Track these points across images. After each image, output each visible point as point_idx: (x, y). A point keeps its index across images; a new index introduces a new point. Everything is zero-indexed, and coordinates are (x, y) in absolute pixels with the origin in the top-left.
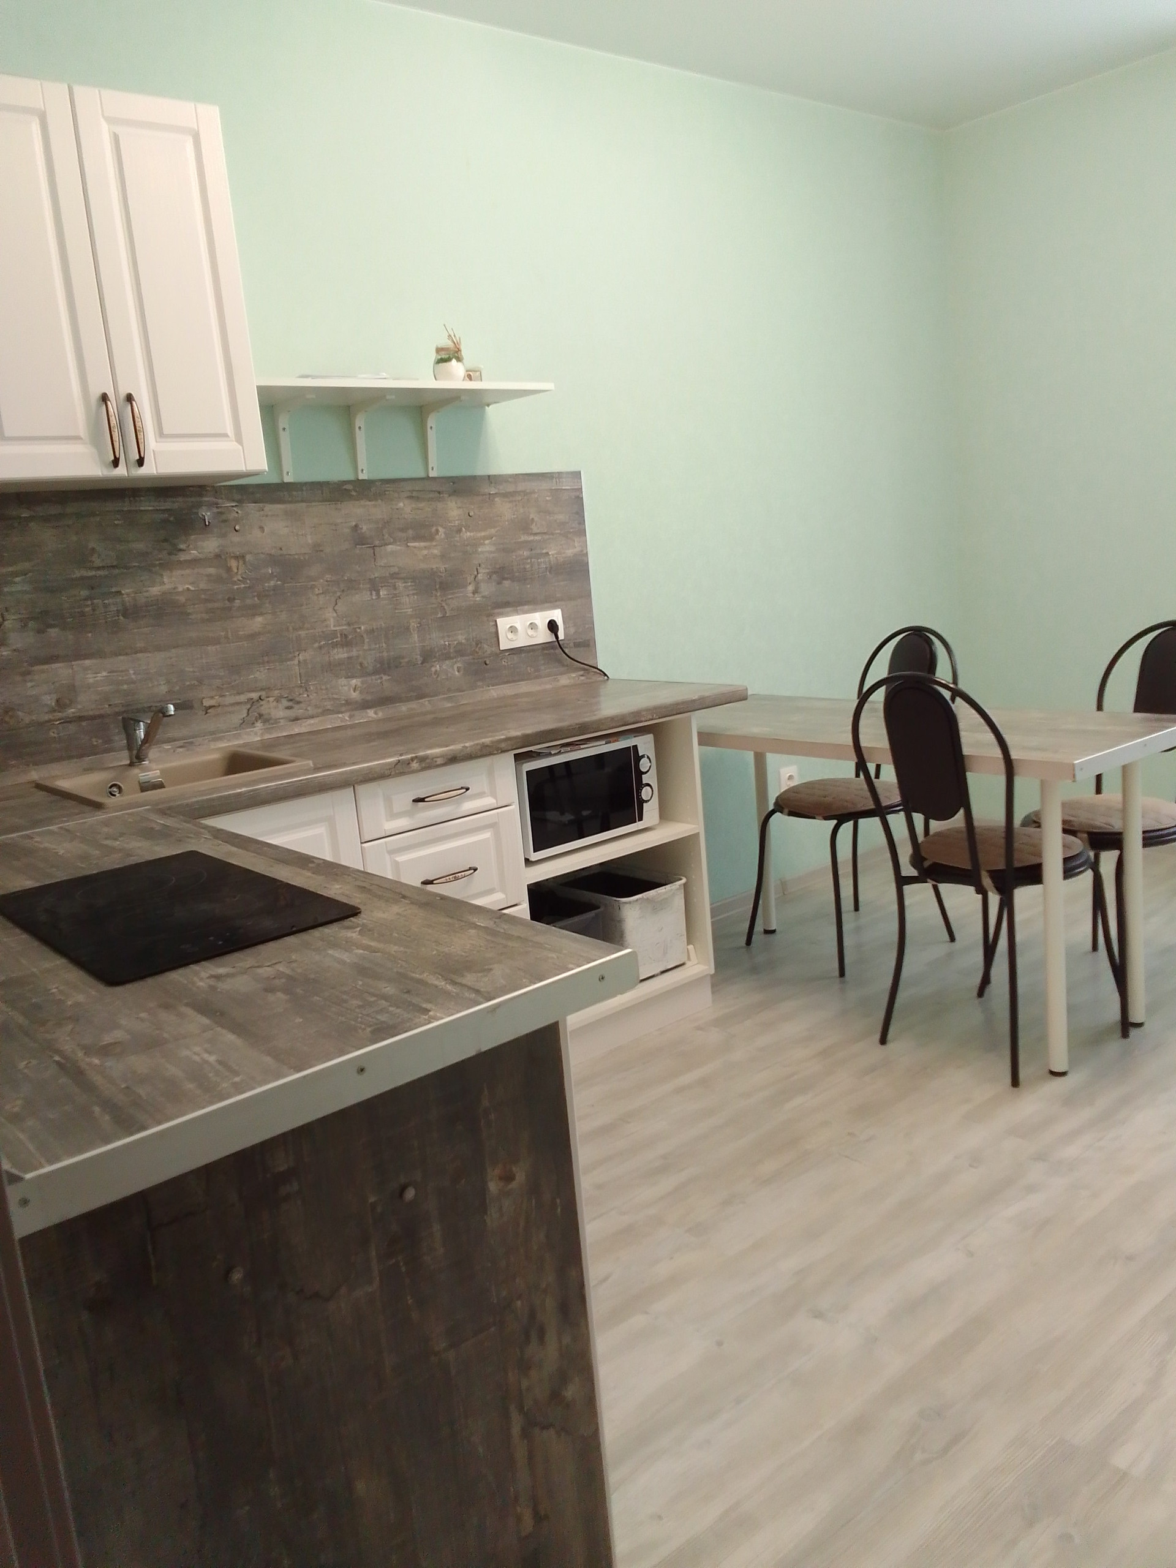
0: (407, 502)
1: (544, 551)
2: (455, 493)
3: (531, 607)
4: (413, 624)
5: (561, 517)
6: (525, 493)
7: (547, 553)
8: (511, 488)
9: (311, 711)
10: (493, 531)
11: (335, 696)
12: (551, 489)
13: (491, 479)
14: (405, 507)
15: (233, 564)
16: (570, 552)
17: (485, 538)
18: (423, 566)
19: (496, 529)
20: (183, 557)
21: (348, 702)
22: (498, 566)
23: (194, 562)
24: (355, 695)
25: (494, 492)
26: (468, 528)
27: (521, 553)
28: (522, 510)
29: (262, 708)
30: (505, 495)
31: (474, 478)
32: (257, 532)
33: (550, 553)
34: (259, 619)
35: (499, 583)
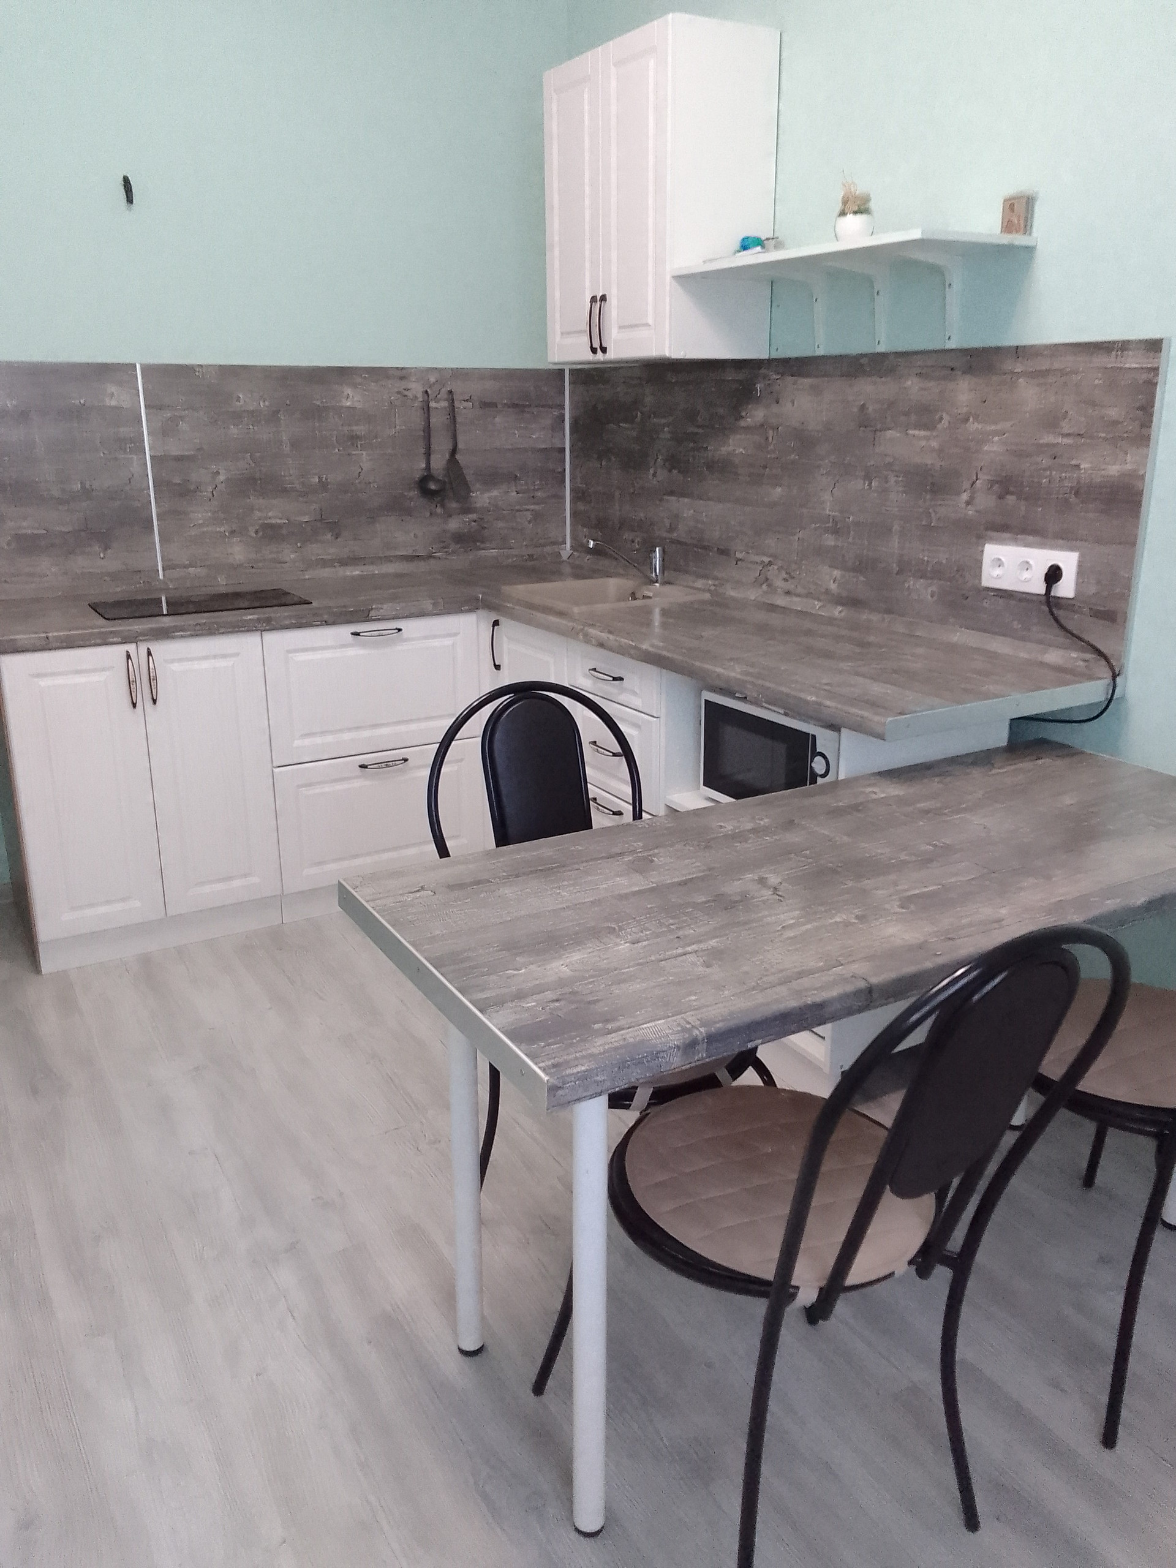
0: (916, 380)
1: (1073, 462)
2: (969, 370)
3: (1037, 539)
4: (896, 527)
5: (1113, 413)
6: (1063, 373)
7: (1078, 466)
8: (1044, 364)
9: (800, 590)
10: (1008, 424)
11: (820, 583)
12: (1106, 368)
13: (1018, 352)
14: (913, 387)
15: (771, 433)
16: (1114, 470)
17: (996, 433)
18: (918, 460)
19: (1011, 423)
20: (743, 423)
21: (827, 592)
22: (1004, 474)
23: (747, 429)
24: (833, 587)
25: (1020, 370)
26: (976, 418)
27: (1039, 459)
28: (1052, 399)
29: (769, 573)
30: (1034, 375)
31: (998, 350)
32: (789, 405)
33: (1082, 467)
34: (779, 489)
35: (1001, 497)
